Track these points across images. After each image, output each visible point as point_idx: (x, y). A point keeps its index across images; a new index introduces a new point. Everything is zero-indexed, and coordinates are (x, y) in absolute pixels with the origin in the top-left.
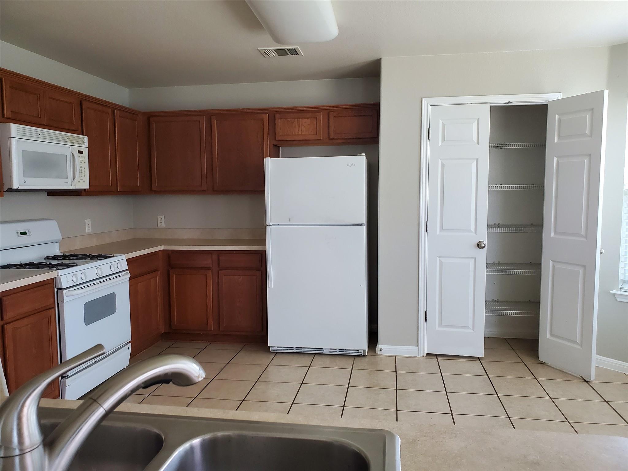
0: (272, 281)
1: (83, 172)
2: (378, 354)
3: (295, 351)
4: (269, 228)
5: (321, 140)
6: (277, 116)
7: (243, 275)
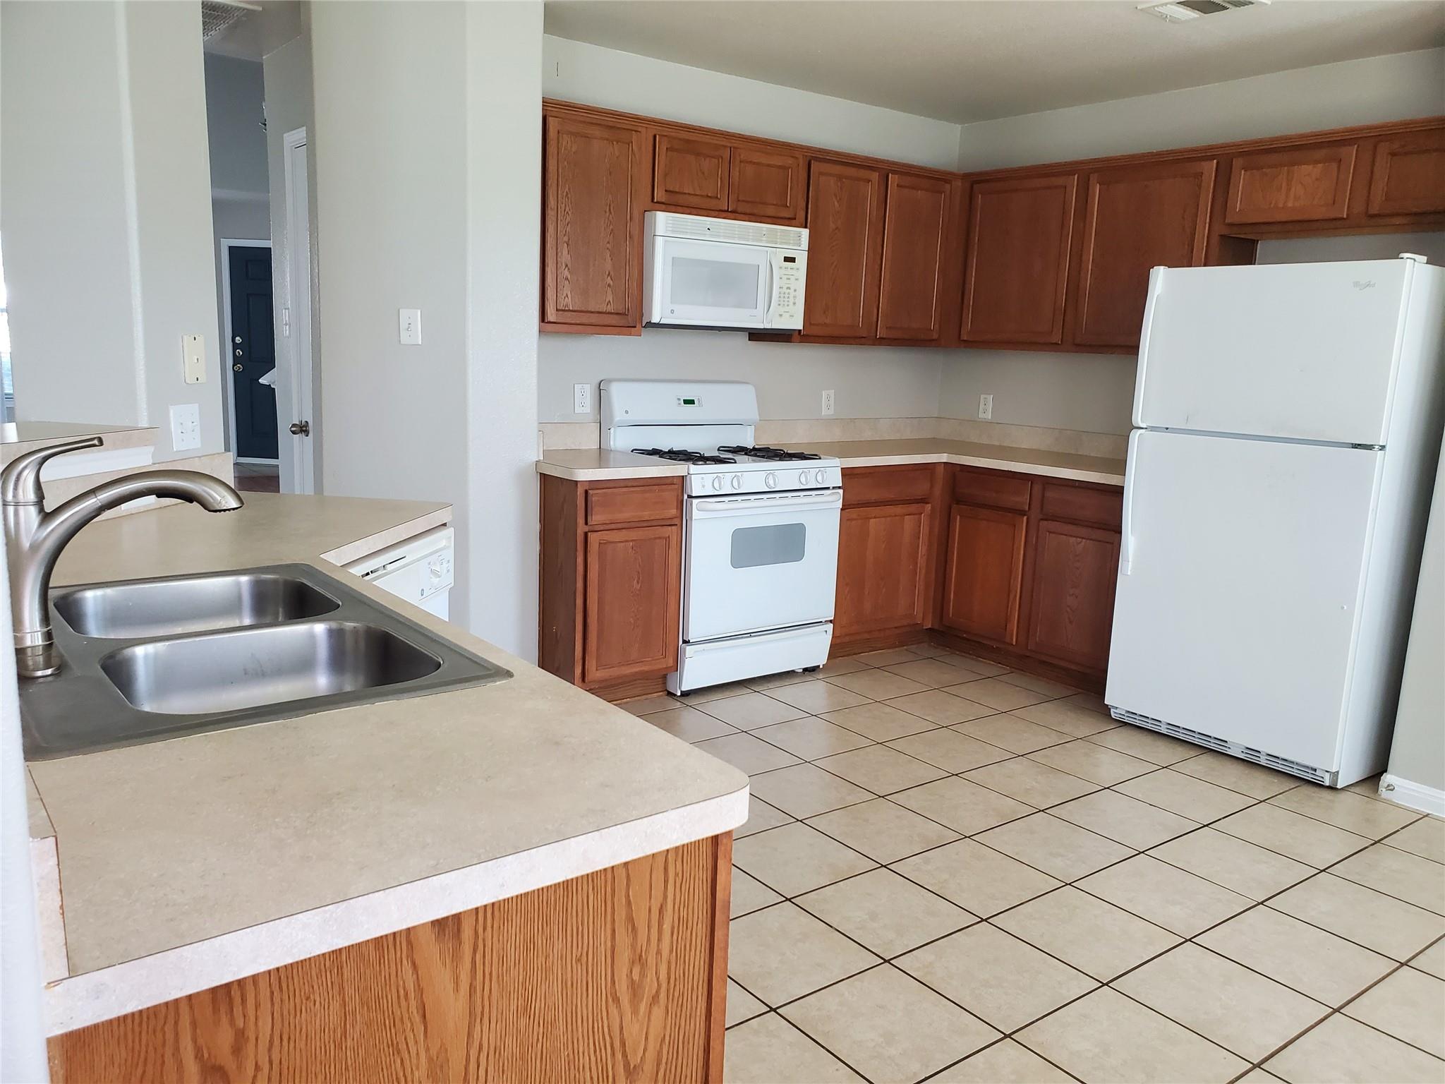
0: (1130, 560)
1: (791, 296)
2: (1380, 795)
3: (1164, 731)
4: (1136, 433)
5: (1344, 219)
6: (1237, 163)
7: (1088, 539)
